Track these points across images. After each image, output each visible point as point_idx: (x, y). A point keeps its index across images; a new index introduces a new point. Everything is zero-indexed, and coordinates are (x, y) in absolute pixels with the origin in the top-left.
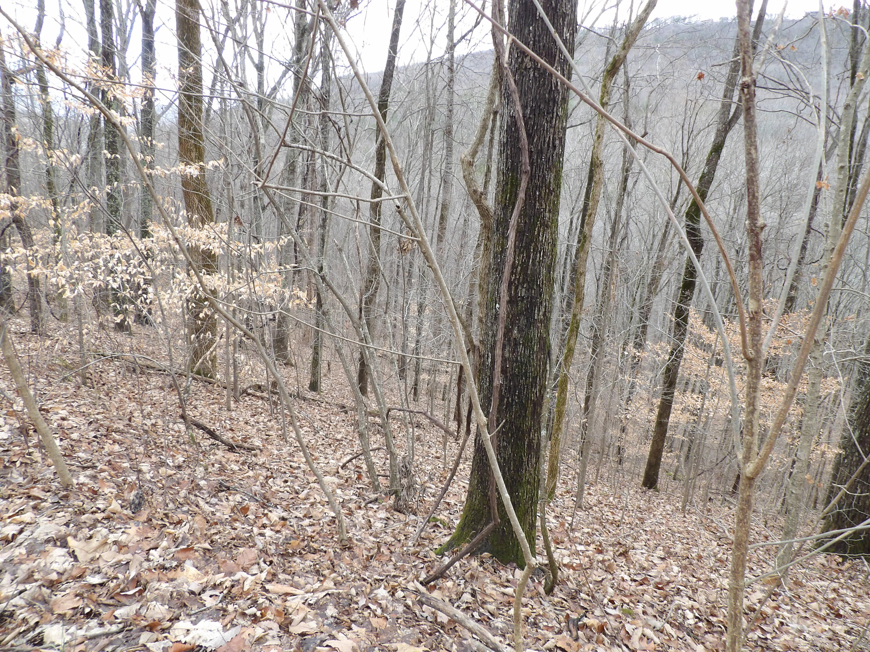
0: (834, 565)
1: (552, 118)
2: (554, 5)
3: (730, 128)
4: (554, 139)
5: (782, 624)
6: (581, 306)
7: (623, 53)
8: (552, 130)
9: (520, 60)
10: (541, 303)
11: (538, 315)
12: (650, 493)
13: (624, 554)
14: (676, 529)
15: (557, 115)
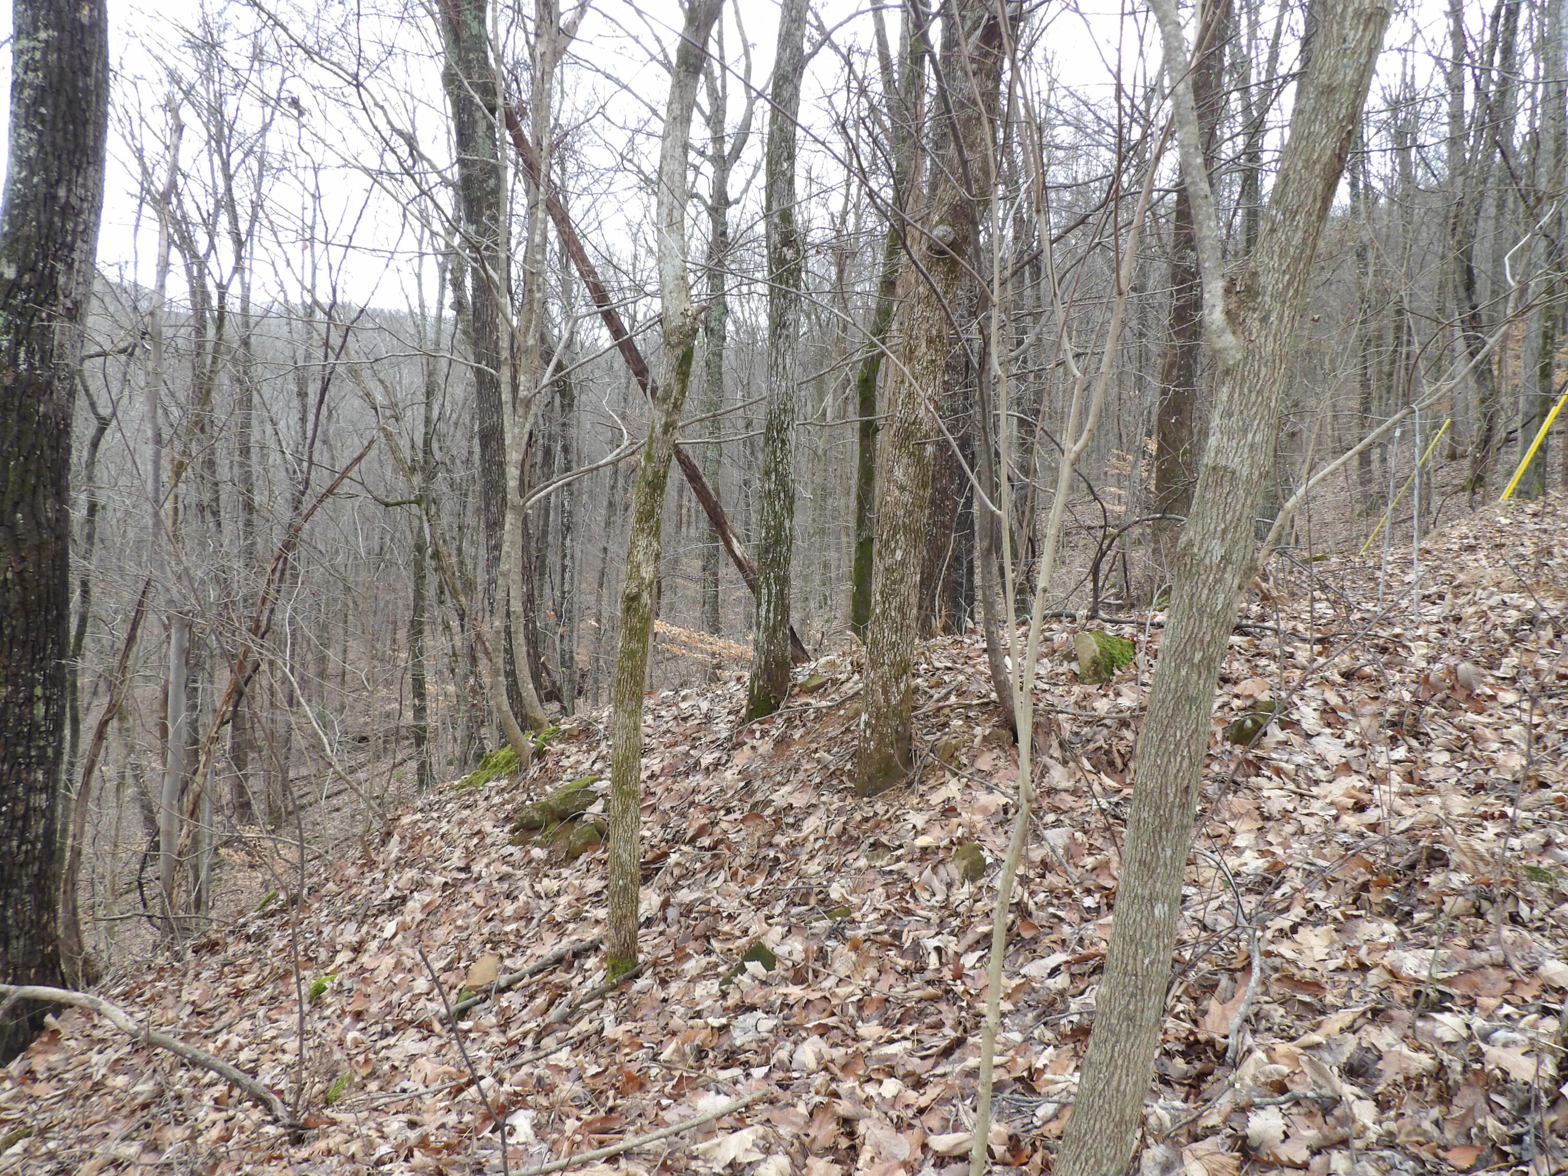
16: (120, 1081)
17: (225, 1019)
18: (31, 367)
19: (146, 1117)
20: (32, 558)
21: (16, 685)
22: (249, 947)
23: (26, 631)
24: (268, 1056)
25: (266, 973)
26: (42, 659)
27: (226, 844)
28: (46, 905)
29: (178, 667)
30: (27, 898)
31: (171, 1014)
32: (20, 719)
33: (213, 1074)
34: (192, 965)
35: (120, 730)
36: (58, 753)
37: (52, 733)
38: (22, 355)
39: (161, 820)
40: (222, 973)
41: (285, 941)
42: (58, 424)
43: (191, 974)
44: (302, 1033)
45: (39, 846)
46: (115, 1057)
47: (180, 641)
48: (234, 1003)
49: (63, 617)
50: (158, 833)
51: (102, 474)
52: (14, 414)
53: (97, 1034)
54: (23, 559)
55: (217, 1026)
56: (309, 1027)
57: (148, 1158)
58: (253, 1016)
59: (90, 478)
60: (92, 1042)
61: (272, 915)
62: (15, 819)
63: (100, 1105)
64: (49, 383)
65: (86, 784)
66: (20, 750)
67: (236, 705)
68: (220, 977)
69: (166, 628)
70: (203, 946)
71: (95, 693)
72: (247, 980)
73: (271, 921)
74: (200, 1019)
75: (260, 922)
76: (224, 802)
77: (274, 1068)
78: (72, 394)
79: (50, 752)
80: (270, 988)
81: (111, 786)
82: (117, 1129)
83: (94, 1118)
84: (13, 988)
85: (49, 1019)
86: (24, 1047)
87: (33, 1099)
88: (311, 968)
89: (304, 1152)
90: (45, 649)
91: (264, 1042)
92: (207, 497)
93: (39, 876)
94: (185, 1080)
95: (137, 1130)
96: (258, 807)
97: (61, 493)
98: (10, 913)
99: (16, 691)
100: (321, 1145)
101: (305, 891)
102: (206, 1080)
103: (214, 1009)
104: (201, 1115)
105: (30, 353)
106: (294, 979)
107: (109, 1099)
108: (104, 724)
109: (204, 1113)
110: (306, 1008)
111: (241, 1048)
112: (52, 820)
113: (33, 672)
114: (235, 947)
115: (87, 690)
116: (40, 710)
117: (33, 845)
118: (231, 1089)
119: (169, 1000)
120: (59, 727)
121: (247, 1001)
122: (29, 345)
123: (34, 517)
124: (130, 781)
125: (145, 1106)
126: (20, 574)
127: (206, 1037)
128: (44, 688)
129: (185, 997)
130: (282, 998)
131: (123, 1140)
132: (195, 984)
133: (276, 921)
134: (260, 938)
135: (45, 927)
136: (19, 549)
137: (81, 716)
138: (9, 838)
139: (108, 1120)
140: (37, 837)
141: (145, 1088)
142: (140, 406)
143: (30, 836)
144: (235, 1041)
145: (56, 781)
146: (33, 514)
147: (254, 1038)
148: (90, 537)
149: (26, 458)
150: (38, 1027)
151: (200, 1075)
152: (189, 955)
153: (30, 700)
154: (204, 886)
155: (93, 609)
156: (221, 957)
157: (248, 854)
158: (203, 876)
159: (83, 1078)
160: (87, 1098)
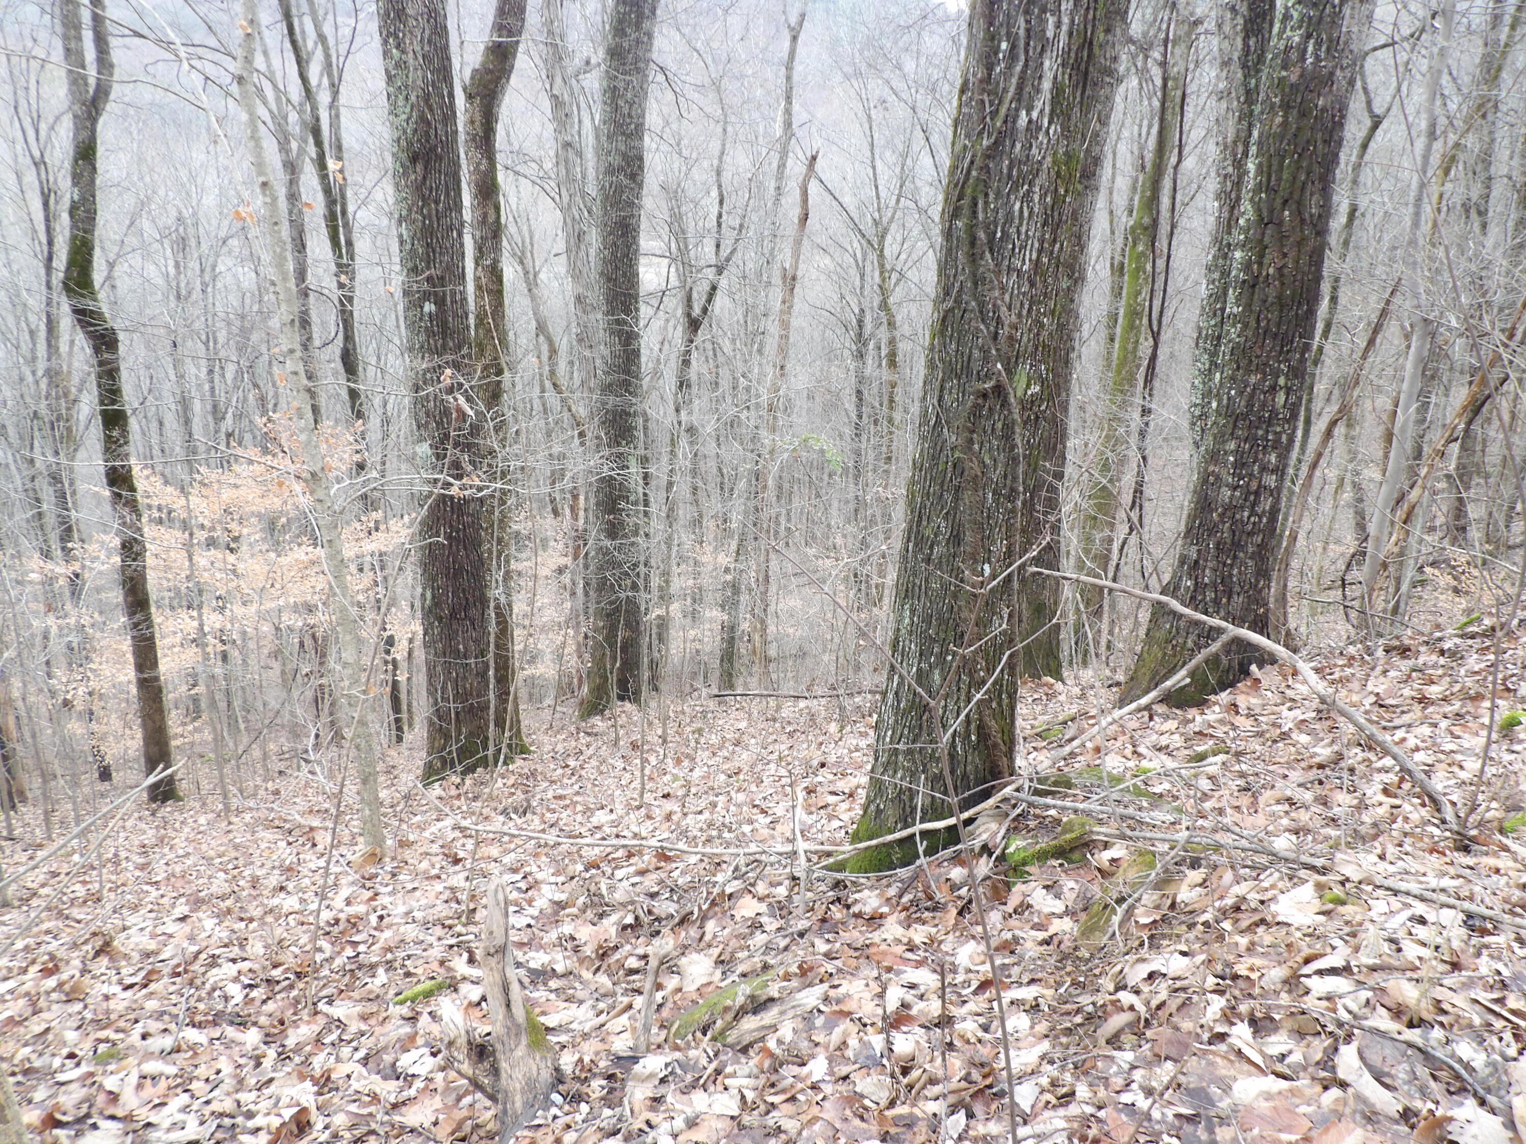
0: (453, 792)
3: (98, 113)
5: (381, 918)
12: (167, 809)
13: (105, 949)
14: (212, 853)
16: (1304, 739)
17: (1406, 718)
18: (1318, 58)
19: (1321, 774)
20: (1292, 254)
21: (1265, 374)
22: (1442, 661)
23: (1279, 325)
24: (1443, 766)
25: (1455, 690)
26: (1288, 351)
27: (1433, 564)
28: (1263, 573)
29: (1414, 376)
30: (1250, 563)
31: (1355, 698)
32: (1263, 405)
33: (1388, 762)
34: (1382, 662)
35: (1346, 436)
36: (1291, 440)
37: (1288, 421)
38: (1310, 48)
39: (1372, 528)
40: (1409, 676)
41: (1483, 665)
42: (1333, 116)
43: (1379, 669)
44: (1486, 758)
45: (1265, 520)
46: (1302, 717)
47: (1420, 349)
48: (1417, 707)
49: (1311, 313)
50: (1366, 539)
51: (1366, 176)
52: (1295, 112)
53: (1289, 693)
54: (1285, 255)
55: (1397, 722)
56: (1493, 755)
57: (1318, 809)
58: (1435, 725)
59: (1355, 182)
60: (1285, 699)
61: (1473, 637)
62: (1249, 493)
63: (1283, 751)
64: (1332, 74)
65: (1310, 476)
66: (1260, 432)
67: (1469, 423)
68: (1407, 680)
69: (1407, 337)
70: (1395, 648)
71: (1328, 400)
72: (1434, 691)
73: (1470, 642)
74: (1381, 710)
75: (1458, 641)
76: (1438, 523)
77: (1449, 779)
78: (1351, 83)
79: (1284, 438)
80: (1457, 706)
81: (1330, 489)
82: (1296, 775)
83: (1278, 760)
84: (1231, 626)
85: (1254, 668)
86: (1232, 685)
87: (1235, 728)
88: (1506, 699)
89: (1469, 860)
90: (1292, 342)
91: (1443, 752)
92: (1475, 194)
93: (1262, 546)
94: (1359, 758)
95: (1312, 782)
96: (1475, 534)
97: (1326, 192)
98: (1235, 572)
99: (1264, 379)
100: (1491, 861)
101: (1515, 622)
102: (1379, 764)
103: (1397, 706)
104: (1369, 793)
105: (1318, 44)
106: (1487, 704)
107: (1293, 749)
108: (1333, 423)
109: (1373, 792)
110: (1494, 736)
111: (1417, 749)
112: (1277, 500)
113: (1280, 362)
114: (1426, 657)
115: (1321, 397)
116: (1281, 398)
117: (1260, 518)
118: (1402, 780)
119: (1355, 685)
120: (1294, 416)
121: (1431, 709)
122: (1319, 36)
123: (1300, 213)
124: (1348, 487)
125: (1321, 766)
126: (1280, 269)
127: (1384, 728)
128: (1287, 378)
129: (1370, 687)
130: (1468, 717)
131: (1299, 785)
132: (1382, 679)
133: (1477, 643)
134: (1455, 655)
135: (1260, 591)
136: (1283, 246)
137: (1313, 419)
138: (1242, 508)
139: (1289, 765)
140: (1264, 511)
141: (1324, 752)
142: (1418, 95)
143: (1259, 510)
144: (1412, 742)
145: (1286, 466)
146: (1299, 212)
147: (1434, 746)
148: (1346, 243)
149: (1300, 155)
150: (1245, 672)
151: (1374, 759)
152: (1380, 653)
153: (1273, 389)
154: (1403, 598)
155: (1339, 317)
156: (1411, 663)
157: (1455, 578)
158: (1404, 588)
159: (1274, 725)
160: (1275, 742)
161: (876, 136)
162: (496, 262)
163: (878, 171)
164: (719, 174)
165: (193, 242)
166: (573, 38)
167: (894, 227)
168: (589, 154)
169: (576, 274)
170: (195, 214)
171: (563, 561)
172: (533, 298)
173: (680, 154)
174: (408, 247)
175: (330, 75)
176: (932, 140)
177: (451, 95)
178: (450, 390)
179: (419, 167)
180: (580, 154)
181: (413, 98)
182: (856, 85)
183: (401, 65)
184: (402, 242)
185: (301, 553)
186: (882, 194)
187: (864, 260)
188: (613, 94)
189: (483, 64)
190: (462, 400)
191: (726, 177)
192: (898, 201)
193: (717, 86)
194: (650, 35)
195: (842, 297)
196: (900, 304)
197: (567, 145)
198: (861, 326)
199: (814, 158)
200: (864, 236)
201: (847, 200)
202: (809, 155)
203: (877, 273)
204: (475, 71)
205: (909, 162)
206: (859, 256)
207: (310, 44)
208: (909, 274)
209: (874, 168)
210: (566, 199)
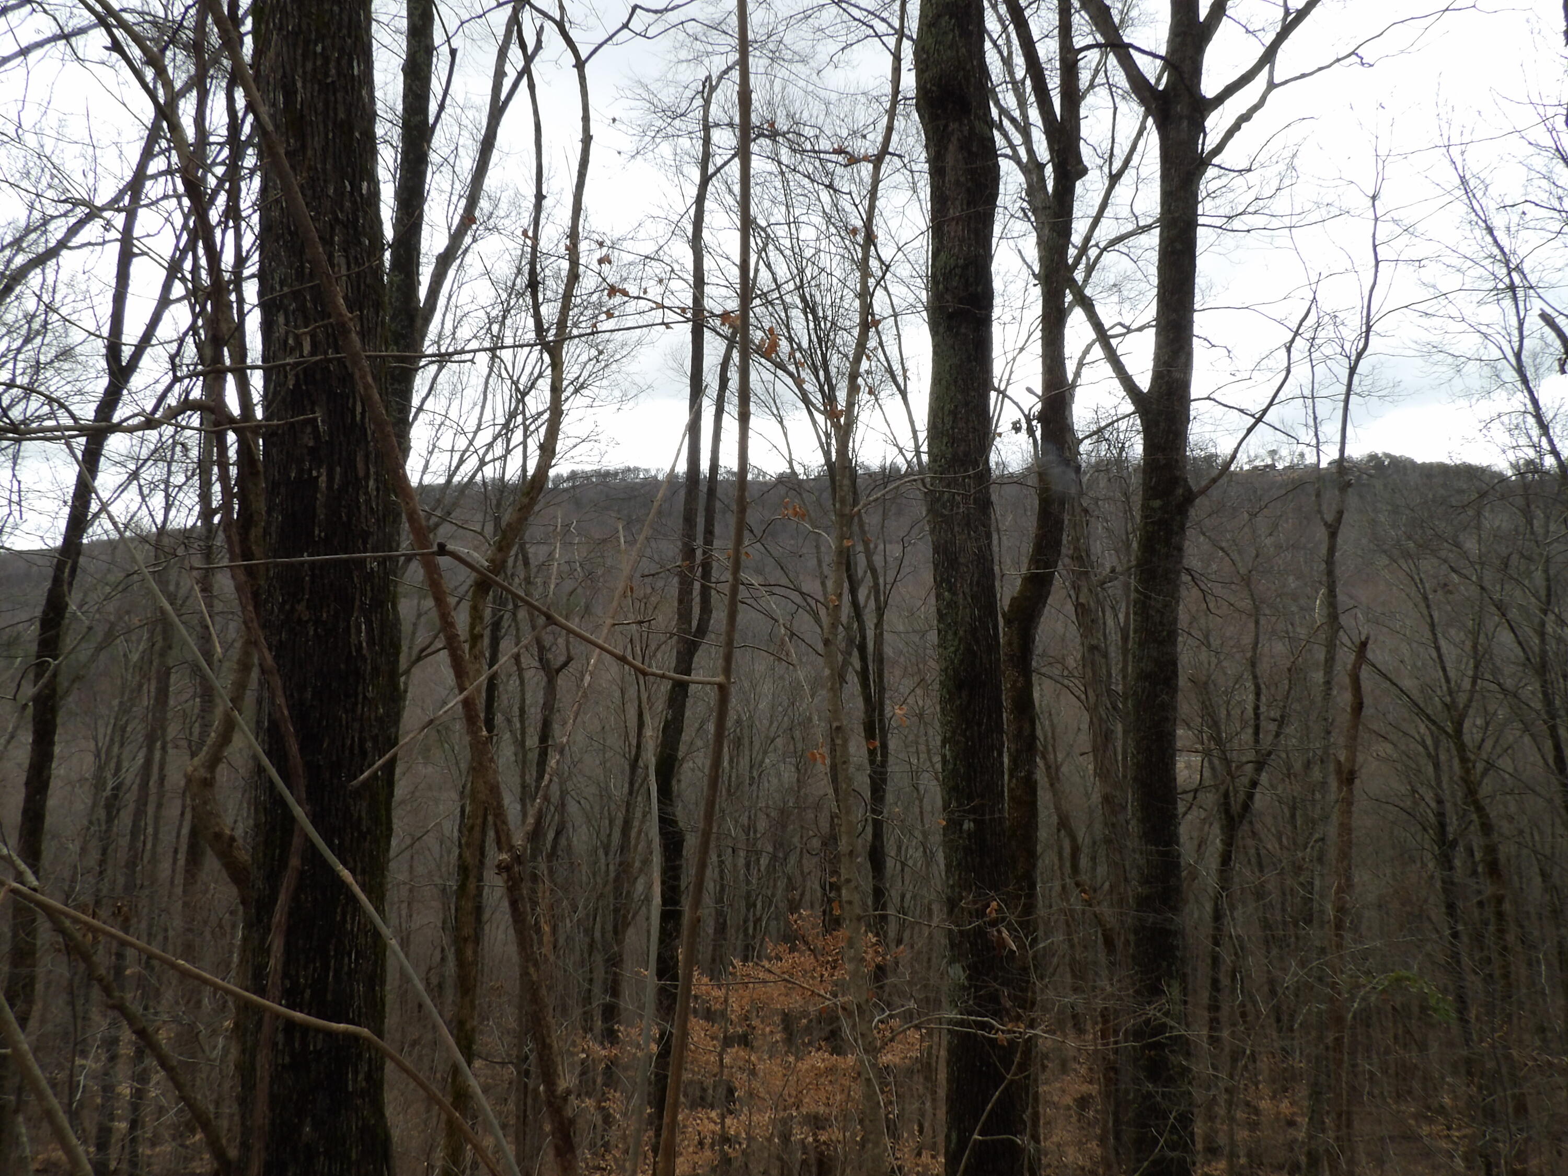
1: (356, 704)
2: (344, 518)
3: (696, 649)
4: (362, 741)
6: (472, 1002)
7: (499, 556)
8: (356, 725)
9: (287, 607)
10: (360, 1056)
11: (355, 1081)
15: (365, 697)
161: (1436, 614)
162: (1030, 773)
163: (1444, 650)
164: (1253, 665)
165: (746, 741)
166: (1097, 548)
167: (1471, 712)
168: (1114, 653)
169: (1102, 772)
170: (751, 717)
171: (1085, 1088)
172: (1055, 794)
173: (1209, 646)
174: (951, 767)
175: (877, 600)
176: (1510, 616)
177: (996, 627)
178: (994, 923)
179: (964, 694)
180: (1106, 655)
181: (961, 633)
182: (1405, 566)
183: (952, 605)
184: (944, 761)
185: (819, 1059)
186: (1452, 674)
187: (1436, 748)
188: (1143, 607)
189: (1021, 592)
190: (1005, 933)
191: (1264, 667)
192: (1474, 683)
193: (1246, 581)
194: (1180, 549)
195: (1414, 791)
196: (1493, 797)
197: (1093, 648)
198: (1442, 826)
199: (1364, 645)
200: (1434, 722)
201: (1407, 683)
202: (1357, 642)
203: (1456, 762)
204: (1013, 599)
205: (1482, 639)
206: (1429, 742)
207: (860, 573)
208: (1500, 763)
209: (1438, 649)
210: (1092, 699)
